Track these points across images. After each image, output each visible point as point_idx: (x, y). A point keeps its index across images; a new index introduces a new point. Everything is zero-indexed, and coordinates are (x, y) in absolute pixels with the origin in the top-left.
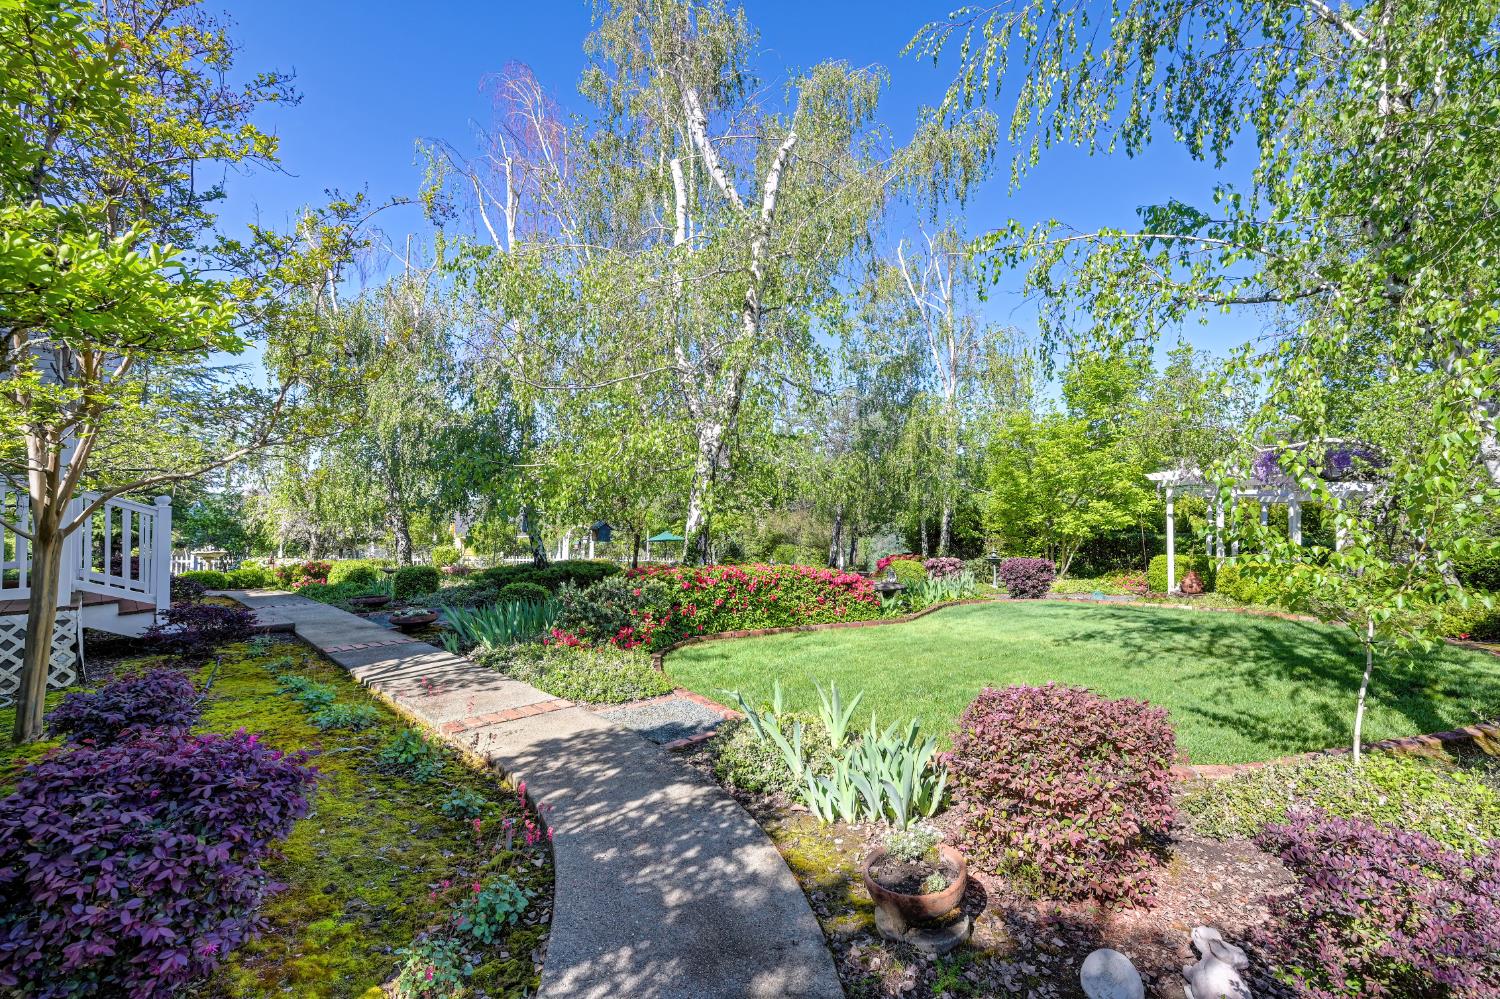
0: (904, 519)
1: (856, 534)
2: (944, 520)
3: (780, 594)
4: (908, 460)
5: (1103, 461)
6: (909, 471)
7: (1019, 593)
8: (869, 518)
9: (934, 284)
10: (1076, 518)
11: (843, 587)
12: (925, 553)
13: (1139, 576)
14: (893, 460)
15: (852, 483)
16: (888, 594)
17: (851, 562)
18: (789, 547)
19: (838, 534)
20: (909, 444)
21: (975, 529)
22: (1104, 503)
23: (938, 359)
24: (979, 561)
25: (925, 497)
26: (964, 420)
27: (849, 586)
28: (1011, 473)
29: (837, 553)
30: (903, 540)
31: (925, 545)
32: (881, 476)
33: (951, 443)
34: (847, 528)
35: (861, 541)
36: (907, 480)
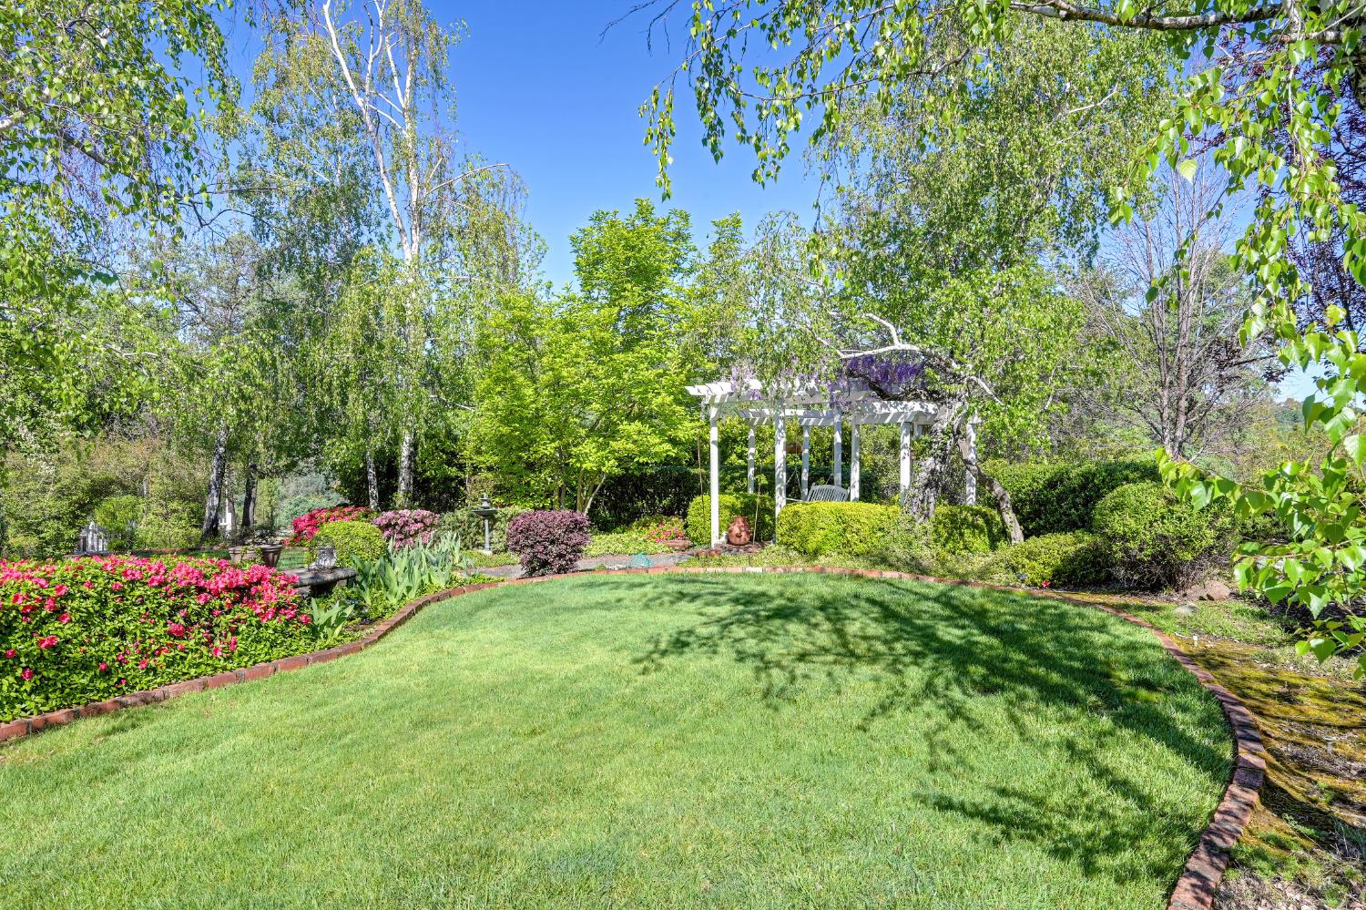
0: (339, 451)
1: (252, 474)
2: (405, 451)
3: (68, 630)
4: (346, 355)
5: (635, 366)
6: (347, 373)
7: (538, 566)
8: (279, 449)
9: (384, 80)
10: (600, 447)
11: (229, 597)
12: (373, 504)
13: (675, 524)
14: (319, 355)
15: (248, 389)
16: (321, 589)
17: (246, 522)
18: (127, 499)
19: (221, 476)
20: (348, 329)
21: (450, 464)
22: (637, 425)
23: (391, 199)
24: (461, 514)
25: (374, 414)
26: (434, 296)
27: (243, 593)
28: (512, 379)
29: (219, 509)
30: (336, 484)
31: (373, 491)
32: (299, 379)
33: (415, 332)
34: (238, 466)
35: (262, 485)
36: (344, 387)
